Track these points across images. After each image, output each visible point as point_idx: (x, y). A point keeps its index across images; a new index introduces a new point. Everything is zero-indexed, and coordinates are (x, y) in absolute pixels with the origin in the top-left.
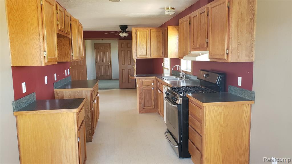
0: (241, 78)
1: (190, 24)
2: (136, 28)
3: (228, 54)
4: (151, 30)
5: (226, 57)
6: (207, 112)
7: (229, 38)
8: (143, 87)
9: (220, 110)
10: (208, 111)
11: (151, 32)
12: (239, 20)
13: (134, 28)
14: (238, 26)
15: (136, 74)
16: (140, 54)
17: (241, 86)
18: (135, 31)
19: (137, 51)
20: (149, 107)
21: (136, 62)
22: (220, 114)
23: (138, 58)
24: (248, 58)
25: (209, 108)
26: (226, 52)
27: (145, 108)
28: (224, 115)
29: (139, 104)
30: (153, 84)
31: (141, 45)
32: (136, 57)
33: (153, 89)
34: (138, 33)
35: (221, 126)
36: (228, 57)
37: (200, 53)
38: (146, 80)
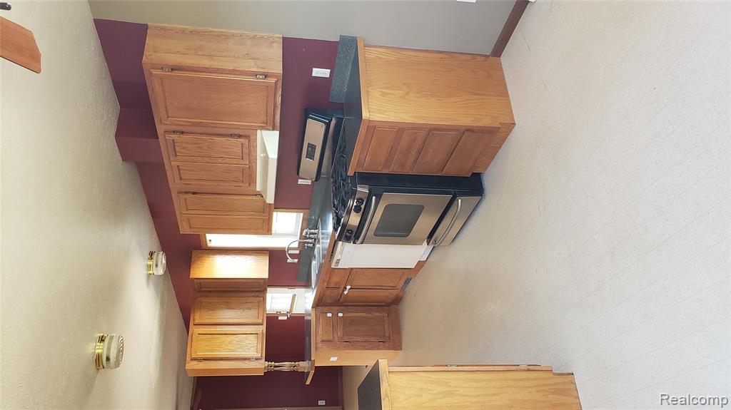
0: (314, 69)
1: (194, 193)
2: (188, 359)
3: (266, 76)
4: (196, 322)
5: (273, 80)
6: (381, 115)
7: (234, 72)
8: (336, 338)
9: (375, 93)
10: (380, 113)
11: (202, 322)
12: (200, 53)
13: (187, 365)
14: (211, 56)
15: (305, 363)
16: (253, 349)
17: (329, 70)
18: (195, 362)
19: (245, 359)
20: (386, 326)
21: (273, 363)
22: (383, 94)
23: (264, 356)
24: (274, 44)
25: (372, 112)
26: (262, 79)
27: (387, 335)
28: (386, 88)
29: (378, 349)
30: (329, 315)
31: (231, 348)
32: (260, 361)
33: (340, 315)
34: (201, 354)
35: (407, 94)
36: (272, 75)
37: (262, 155)
38: (320, 332)
